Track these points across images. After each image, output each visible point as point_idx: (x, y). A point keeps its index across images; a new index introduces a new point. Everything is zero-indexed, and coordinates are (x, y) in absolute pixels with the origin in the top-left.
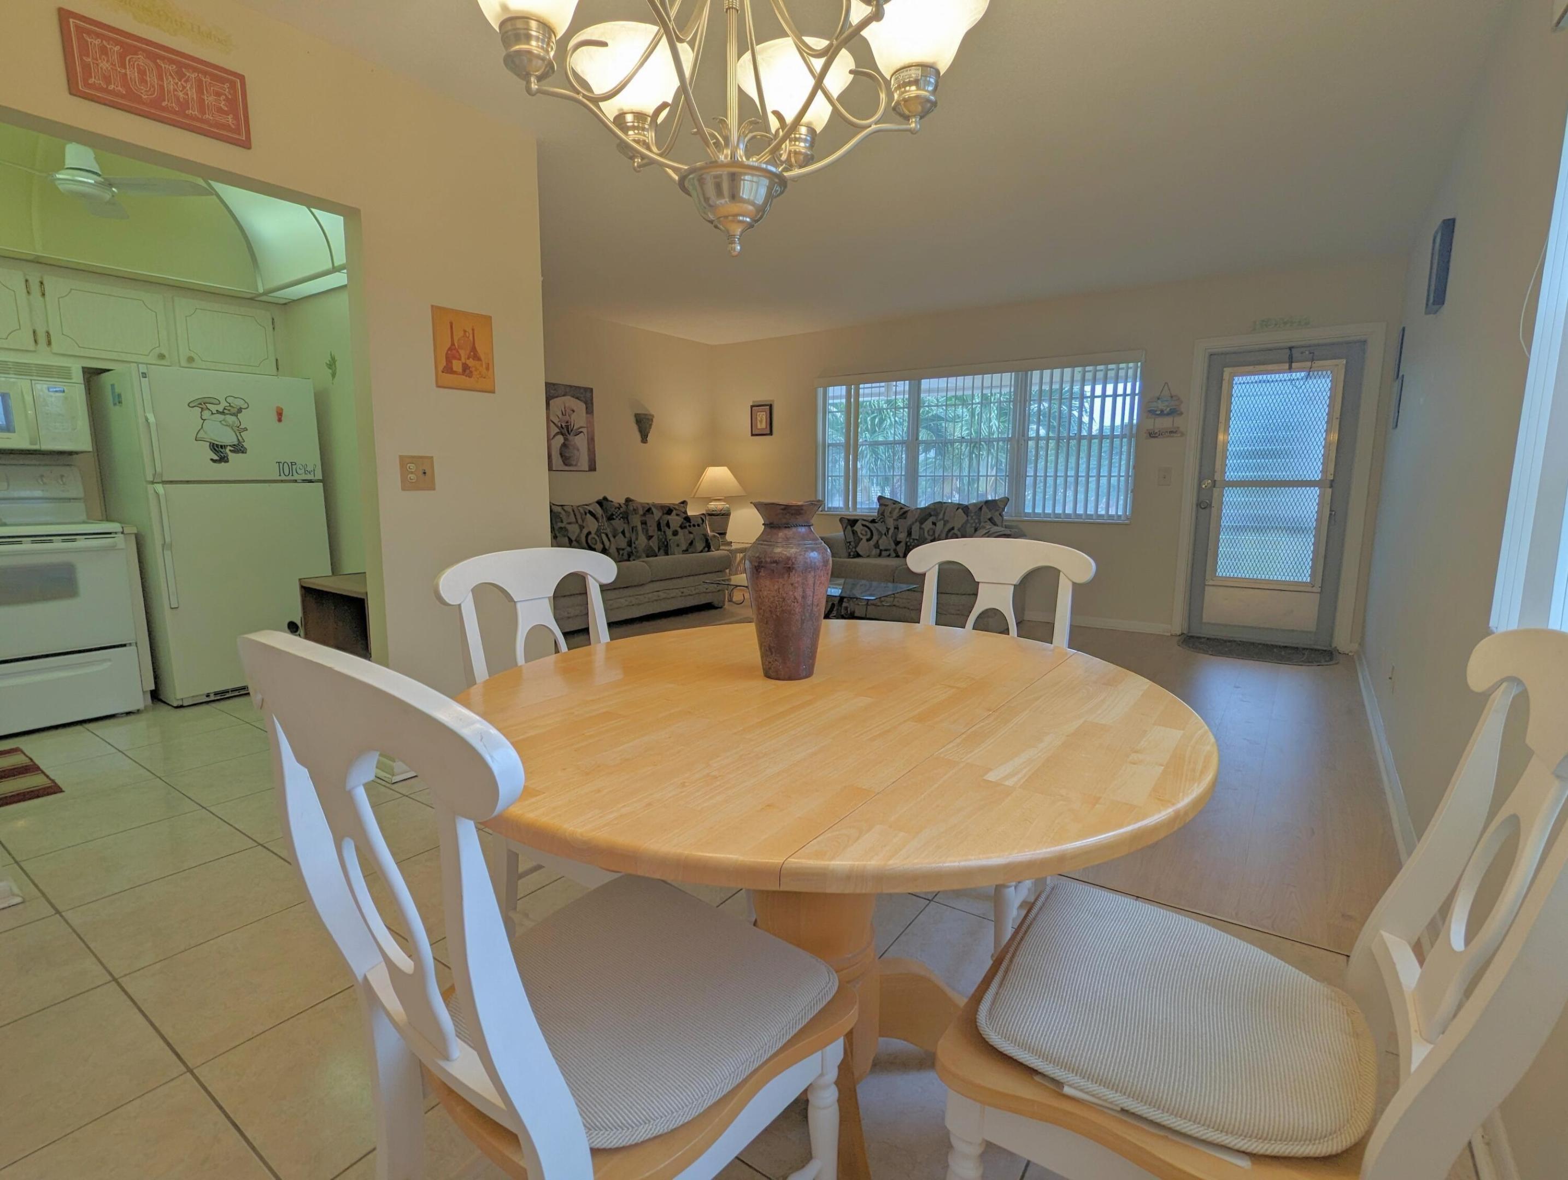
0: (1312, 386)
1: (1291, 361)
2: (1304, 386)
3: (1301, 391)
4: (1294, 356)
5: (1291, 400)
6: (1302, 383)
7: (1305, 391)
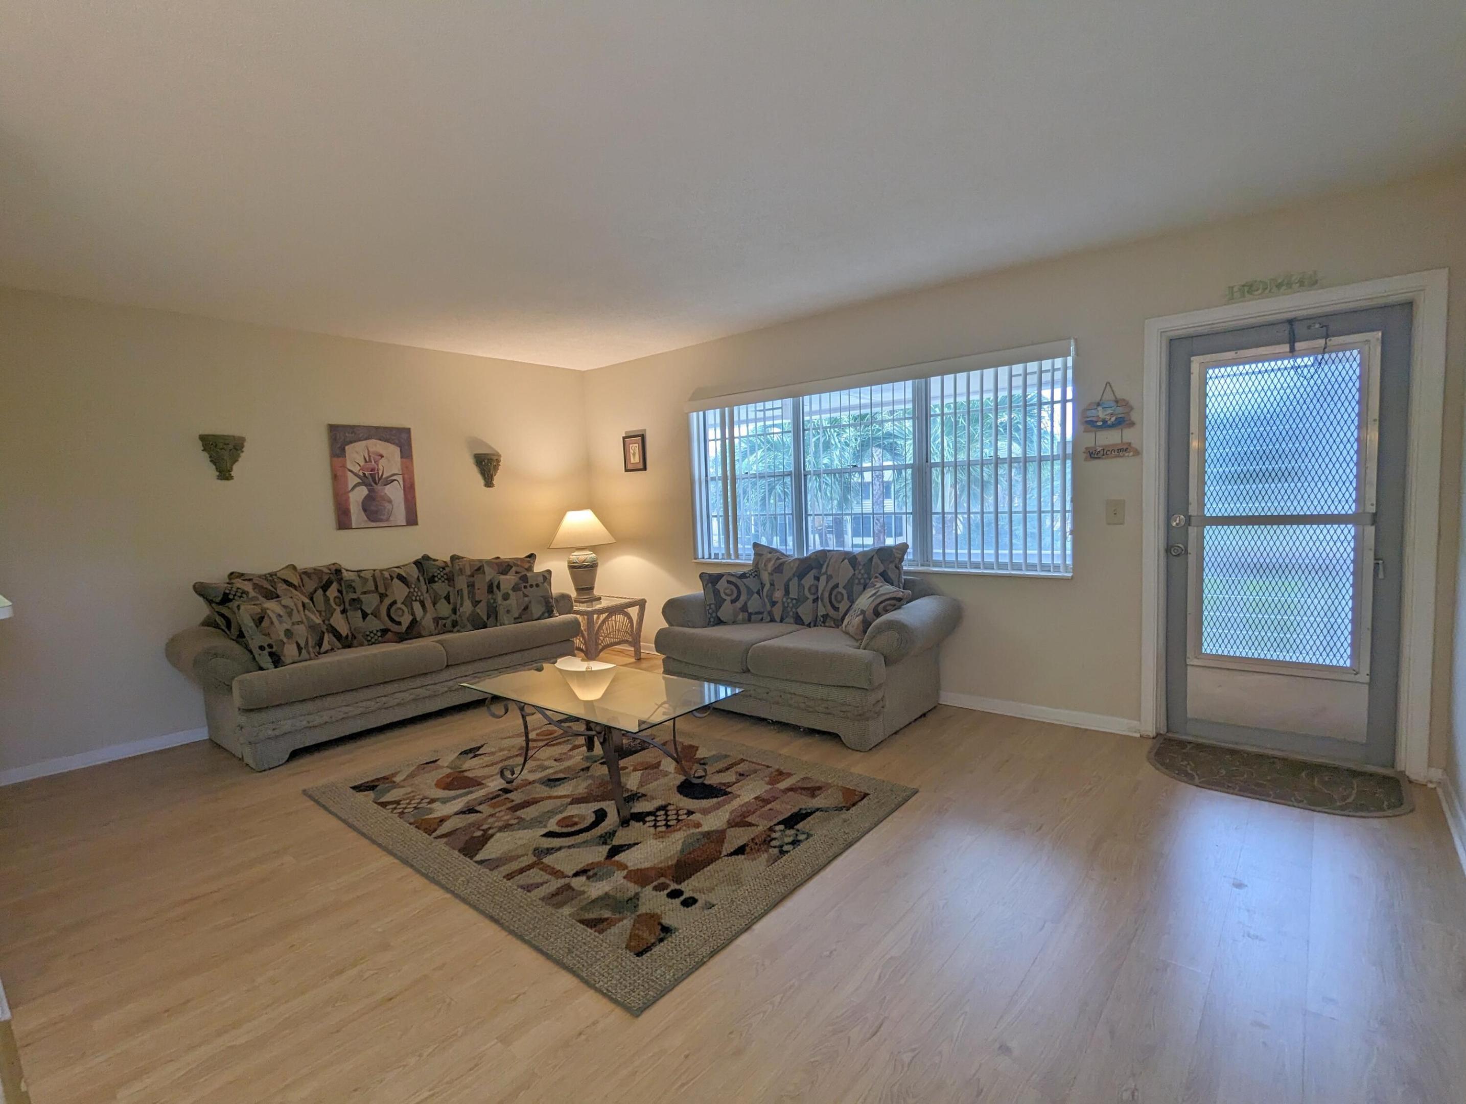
0: (1329, 374)
1: (1292, 341)
2: (1316, 376)
3: (1312, 382)
4: (1296, 332)
5: (1298, 396)
6: (1312, 370)
7: (1319, 382)
